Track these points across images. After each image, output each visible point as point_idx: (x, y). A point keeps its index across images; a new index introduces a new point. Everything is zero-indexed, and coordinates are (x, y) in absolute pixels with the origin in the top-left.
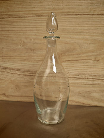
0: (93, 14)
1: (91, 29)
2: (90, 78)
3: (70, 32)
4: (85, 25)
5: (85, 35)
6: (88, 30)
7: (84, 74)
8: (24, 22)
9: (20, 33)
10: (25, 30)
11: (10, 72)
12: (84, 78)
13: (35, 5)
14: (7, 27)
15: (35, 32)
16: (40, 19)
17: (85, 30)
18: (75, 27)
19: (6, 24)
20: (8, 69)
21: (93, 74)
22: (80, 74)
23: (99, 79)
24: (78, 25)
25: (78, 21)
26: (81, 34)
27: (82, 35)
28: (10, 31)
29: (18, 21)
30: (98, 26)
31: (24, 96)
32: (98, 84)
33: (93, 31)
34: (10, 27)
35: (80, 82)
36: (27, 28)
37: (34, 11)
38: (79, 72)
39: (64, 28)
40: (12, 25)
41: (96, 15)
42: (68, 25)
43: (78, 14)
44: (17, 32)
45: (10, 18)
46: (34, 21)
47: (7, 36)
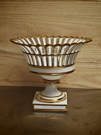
1: (95, 15)
2: (93, 63)
3: (75, 18)
4: (89, 11)
6: (92, 16)
7: (88, 59)
8: (28, 6)
10: (30, 15)
11: (14, 57)
14: (10, 10)
15: (40, 16)
16: (45, 3)
17: (89, 16)
18: (80, 12)
19: (9, 7)
20: (11, 54)
21: (97, 58)
22: (84, 58)
24: (83, 11)
25: (83, 7)
26: (86, 19)
27: (87, 21)
28: (13, 15)
33: (97, 17)
35: (84, 67)
36: (32, 13)
38: (84, 57)
39: (69, 13)
40: (16, 9)
42: (73, 11)
44: (21, 17)
46: (39, 5)
47: (11, 20)
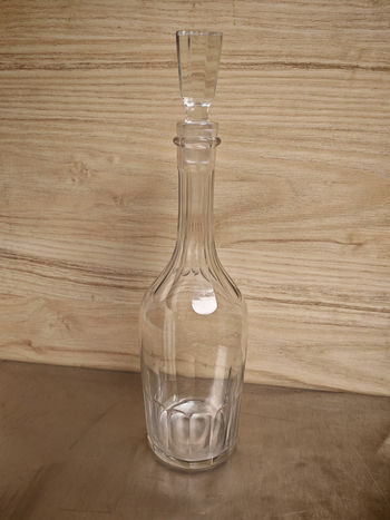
0: (354, 64)
5: (317, 150)
9: (67, 130)
12: (302, 303)
13: (121, 18)
23: (356, 308)
29: (55, 84)
30: (373, 114)
31: (95, 352)
32: (350, 323)
34: (28, 105)
37: (118, 41)
41: (367, 68)
43: (296, 65)
45: (21, 68)
